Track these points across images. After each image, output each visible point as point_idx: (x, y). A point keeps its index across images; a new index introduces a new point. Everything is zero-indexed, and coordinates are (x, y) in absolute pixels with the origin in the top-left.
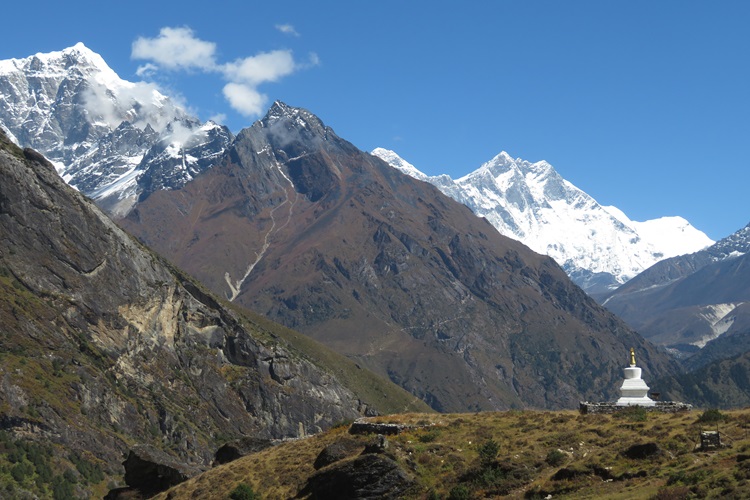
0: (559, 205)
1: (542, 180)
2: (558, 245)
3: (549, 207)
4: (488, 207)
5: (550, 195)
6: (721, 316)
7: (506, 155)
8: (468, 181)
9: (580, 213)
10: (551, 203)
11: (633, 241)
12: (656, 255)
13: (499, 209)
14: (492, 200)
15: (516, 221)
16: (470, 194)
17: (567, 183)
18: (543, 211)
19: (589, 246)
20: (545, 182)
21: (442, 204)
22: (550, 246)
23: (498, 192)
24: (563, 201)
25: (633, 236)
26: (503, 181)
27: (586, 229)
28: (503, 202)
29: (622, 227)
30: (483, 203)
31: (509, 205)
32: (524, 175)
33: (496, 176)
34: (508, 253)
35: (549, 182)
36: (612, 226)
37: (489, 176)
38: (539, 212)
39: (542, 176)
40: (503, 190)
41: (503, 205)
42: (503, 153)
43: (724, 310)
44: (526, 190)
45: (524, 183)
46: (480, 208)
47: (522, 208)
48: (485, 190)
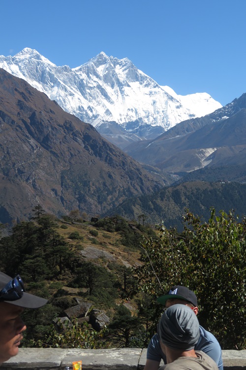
0: (135, 85)
1: (125, 70)
2: (134, 109)
3: (129, 86)
4: (92, 86)
5: (130, 79)
6: (207, 155)
7: (104, 54)
8: (80, 70)
9: (147, 90)
10: (130, 84)
11: (178, 107)
12: (190, 115)
13: (99, 87)
14: (95, 81)
15: (109, 94)
16: (81, 78)
17: (140, 72)
18: (125, 88)
19: (151, 109)
20: (127, 71)
21: (30, 93)
22: (129, 109)
23: (98, 76)
24: (138, 83)
25: (178, 104)
26: (101, 70)
27: (150, 100)
28: (101, 83)
29: (171, 98)
30: (89, 83)
31: (105, 85)
32: (115, 66)
33: (97, 67)
34: (66, 122)
35: (129, 71)
36: (166, 98)
37: (93, 67)
38: (123, 89)
39: (125, 67)
40: (101, 75)
41: (101, 84)
42: (102, 53)
43: (210, 151)
44: (114, 74)
45: (114, 71)
46: (87, 86)
47: (112, 86)
48: (91, 75)
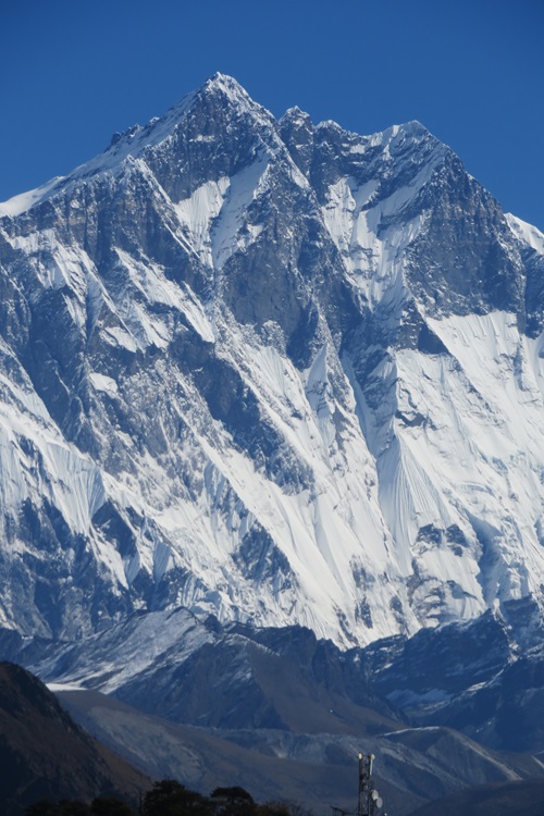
1: (409, 214)
2: (468, 532)
3: (431, 345)
4: (129, 343)
5: (443, 288)
8: (41, 216)
10: (437, 327)
13: (190, 351)
14: (158, 310)
15: (273, 415)
16: (45, 279)
18: (408, 367)
20: (416, 229)
22: (430, 533)
23: (179, 267)
30: (112, 320)
31: (236, 335)
32: (320, 185)
33: (182, 191)
35: (435, 223)
37: (144, 194)
38: (384, 371)
39: (406, 195)
41: (206, 332)
42: (222, 84)
44: (314, 250)
45: (314, 229)
46: (93, 343)
47: (299, 350)
48: (125, 259)
